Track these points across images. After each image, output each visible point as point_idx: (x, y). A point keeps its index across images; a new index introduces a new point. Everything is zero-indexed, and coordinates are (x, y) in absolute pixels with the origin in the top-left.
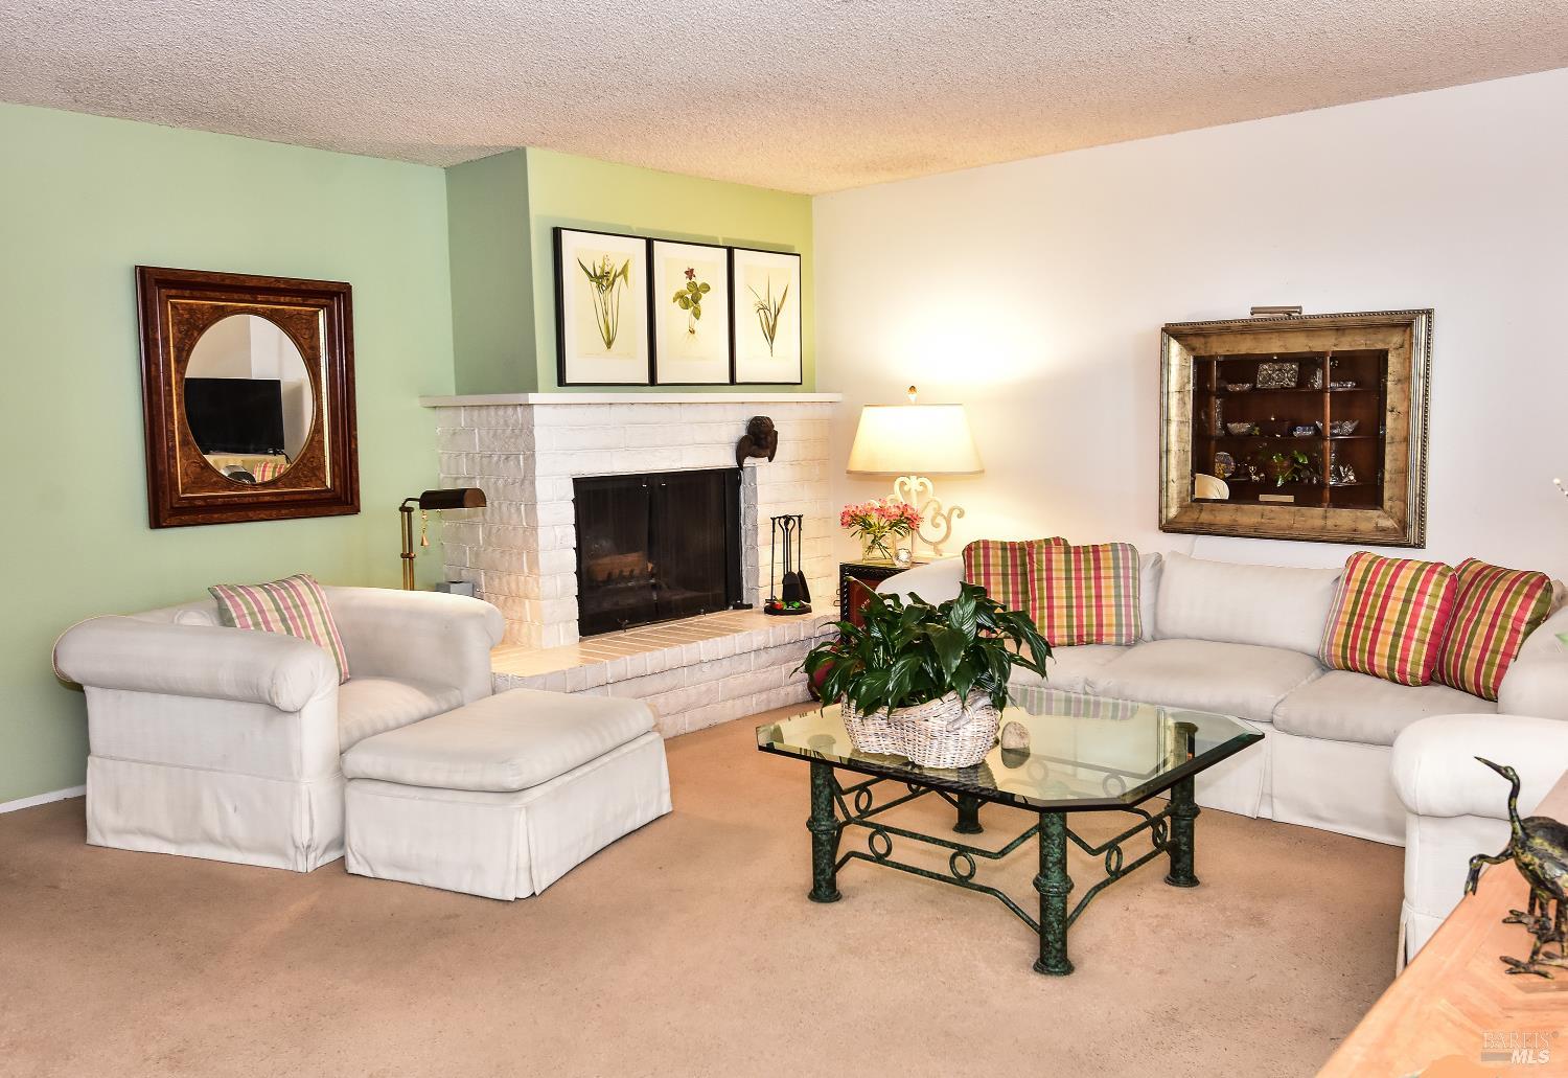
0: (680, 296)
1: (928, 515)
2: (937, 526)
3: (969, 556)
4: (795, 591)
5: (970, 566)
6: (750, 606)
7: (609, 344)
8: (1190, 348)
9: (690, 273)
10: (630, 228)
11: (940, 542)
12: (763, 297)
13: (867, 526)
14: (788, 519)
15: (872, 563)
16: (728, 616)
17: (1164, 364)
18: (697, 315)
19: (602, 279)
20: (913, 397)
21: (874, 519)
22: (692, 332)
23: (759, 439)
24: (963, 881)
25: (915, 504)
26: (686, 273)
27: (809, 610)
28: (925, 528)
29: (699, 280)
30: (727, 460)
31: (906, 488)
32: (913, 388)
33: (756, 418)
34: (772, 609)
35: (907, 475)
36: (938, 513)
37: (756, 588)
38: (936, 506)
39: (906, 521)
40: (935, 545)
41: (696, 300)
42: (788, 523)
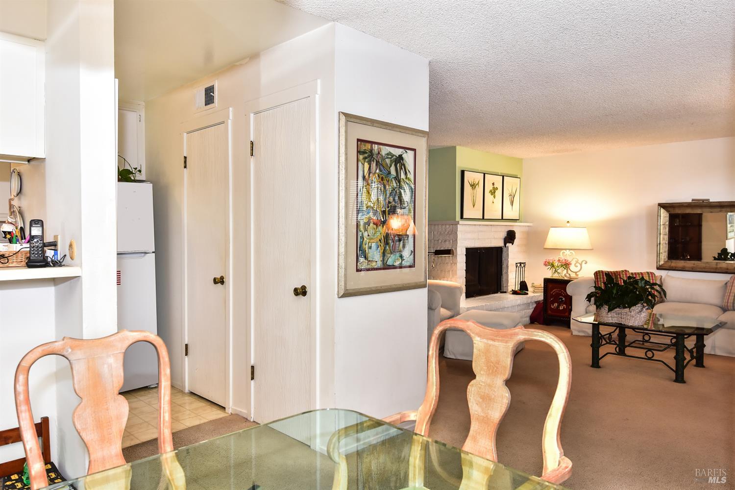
0: (491, 191)
1: (573, 263)
2: (577, 266)
3: (597, 275)
4: (523, 288)
5: (597, 278)
6: (505, 292)
7: (474, 206)
8: (668, 211)
9: (493, 184)
10: (478, 170)
11: (579, 271)
12: (511, 191)
13: (553, 266)
14: (521, 263)
15: (553, 278)
16: (499, 295)
17: (659, 216)
18: (494, 197)
19: (473, 186)
20: (568, 225)
21: (556, 264)
22: (493, 202)
23: (510, 237)
24: (650, 359)
25: (569, 259)
27: (527, 294)
28: (572, 267)
29: (495, 186)
30: (501, 244)
31: (565, 254)
32: (568, 222)
33: (510, 231)
34: (515, 293)
35: (566, 249)
36: (577, 262)
37: (507, 286)
38: (576, 260)
39: (566, 265)
40: (576, 273)
41: (494, 192)
42: (521, 265)
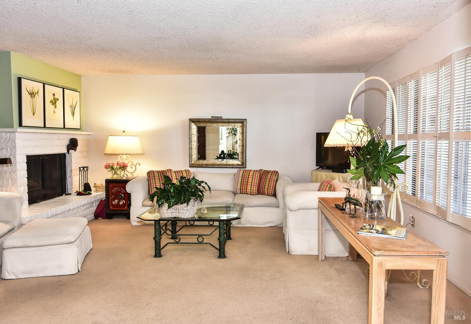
0: (51, 101)
1: (129, 165)
2: (132, 168)
3: (149, 175)
4: (87, 189)
5: (150, 177)
6: (70, 194)
7: (34, 114)
9: (54, 95)
10: (39, 79)
11: (133, 172)
12: (71, 103)
13: (112, 168)
14: (84, 168)
15: (114, 178)
16: (64, 197)
18: (56, 107)
19: (32, 94)
20: (124, 134)
21: (115, 167)
22: (54, 112)
23: (73, 144)
24: (201, 243)
25: (126, 162)
26: (53, 94)
27: (91, 194)
28: (129, 169)
29: (56, 97)
30: (64, 151)
31: (122, 158)
32: (124, 131)
33: (72, 138)
34: (79, 194)
35: (123, 154)
36: (132, 164)
37: (71, 189)
38: (132, 163)
39: (124, 167)
40: (132, 173)
41: (55, 103)
